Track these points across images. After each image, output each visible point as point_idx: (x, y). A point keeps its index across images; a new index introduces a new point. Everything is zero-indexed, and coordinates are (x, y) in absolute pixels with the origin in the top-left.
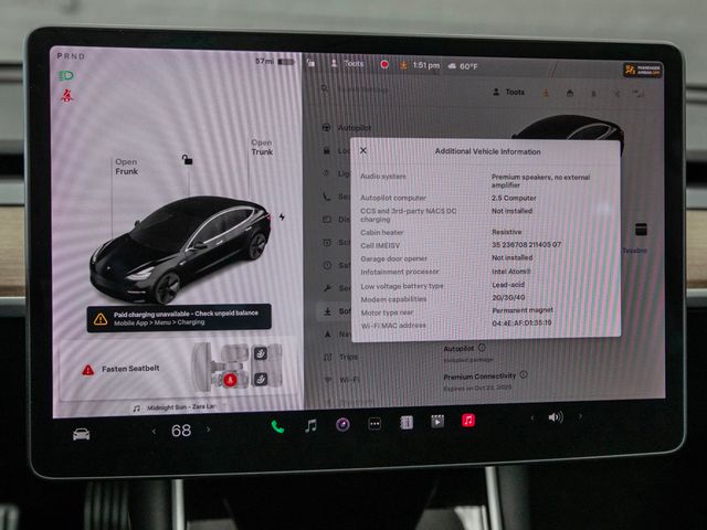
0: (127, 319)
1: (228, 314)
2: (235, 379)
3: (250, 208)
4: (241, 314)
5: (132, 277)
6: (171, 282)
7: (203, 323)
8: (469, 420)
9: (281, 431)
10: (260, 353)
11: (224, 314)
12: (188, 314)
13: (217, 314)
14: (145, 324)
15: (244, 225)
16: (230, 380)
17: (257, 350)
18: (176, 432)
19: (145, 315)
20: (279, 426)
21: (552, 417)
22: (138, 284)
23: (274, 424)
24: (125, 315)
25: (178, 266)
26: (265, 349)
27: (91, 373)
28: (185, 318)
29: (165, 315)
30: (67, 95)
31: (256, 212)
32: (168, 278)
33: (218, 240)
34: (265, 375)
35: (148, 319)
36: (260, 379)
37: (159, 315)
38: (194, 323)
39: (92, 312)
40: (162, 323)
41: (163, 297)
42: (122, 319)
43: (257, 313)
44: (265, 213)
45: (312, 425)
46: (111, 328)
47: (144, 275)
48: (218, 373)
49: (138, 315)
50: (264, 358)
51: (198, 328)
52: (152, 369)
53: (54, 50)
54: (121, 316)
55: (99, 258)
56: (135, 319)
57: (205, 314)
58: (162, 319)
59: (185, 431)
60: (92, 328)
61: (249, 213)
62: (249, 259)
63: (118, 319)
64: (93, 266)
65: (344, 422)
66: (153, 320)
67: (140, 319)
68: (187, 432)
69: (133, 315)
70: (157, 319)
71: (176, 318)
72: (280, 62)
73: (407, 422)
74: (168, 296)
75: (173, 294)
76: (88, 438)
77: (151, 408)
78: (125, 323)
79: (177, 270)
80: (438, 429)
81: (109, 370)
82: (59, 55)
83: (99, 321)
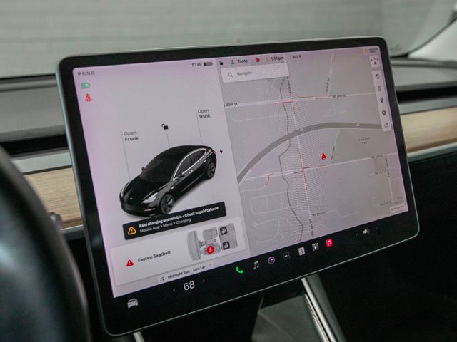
0: (147, 227)
1: (202, 212)
2: (213, 249)
3: (203, 149)
4: (210, 210)
5: (145, 202)
6: (168, 200)
7: (190, 220)
8: (329, 242)
9: (241, 272)
10: (224, 231)
11: (200, 213)
12: (181, 217)
13: (197, 213)
14: (158, 228)
15: (202, 159)
16: (210, 250)
17: (221, 229)
18: (187, 288)
19: (157, 223)
20: (240, 270)
21: (365, 232)
22: (150, 205)
23: (237, 269)
24: (146, 225)
25: (171, 189)
26: (225, 228)
27: (132, 264)
28: (180, 219)
29: (168, 220)
30: (88, 98)
31: (207, 151)
32: (166, 198)
33: (189, 171)
34: (228, 242)
35: (159, 224)
36: (226, 245)
37: (165, 221)
38: (185, 221)
39: (126, 227)
40: (168, 225)
41: (165, 210)
42: (144, 228)
43: (217, 208)
44: (212, 151)
45: (257, 265)
46: (138, 235)
47: (152, 199)
48: (203, 247)
49: (153, 223)
50: (226, 233)
51: (188, 223)
52: (166, 253)
53: (76, 71)
54: (143, 226)
55: (125, 193)
56: (151, 226)
57: (190, 215)
58: (167, 223)
59: (192, 285)
60: (128, 237)
61: (203, 152)
62: (208, 178)
63: (142, 228)
64: (122, 200)
65: (272, 259)
66: (162, 224)
67: (155, 225)
68: (192, 286)
69: (150, 224)
70: (164, 223)
71: (175, 221)
72: (205, 64)
73: (302, 251)
74: (168, 209)
75: (171, 207)
76: (137, 304)
77: (170, 277)
78: (146, 230)
79: (170, 192)
80: (316, 251)
81: (142, 260)
82: (79, 74)
83: (132, 232)
